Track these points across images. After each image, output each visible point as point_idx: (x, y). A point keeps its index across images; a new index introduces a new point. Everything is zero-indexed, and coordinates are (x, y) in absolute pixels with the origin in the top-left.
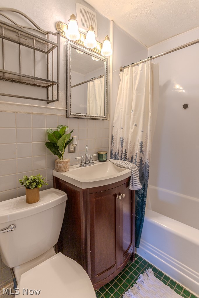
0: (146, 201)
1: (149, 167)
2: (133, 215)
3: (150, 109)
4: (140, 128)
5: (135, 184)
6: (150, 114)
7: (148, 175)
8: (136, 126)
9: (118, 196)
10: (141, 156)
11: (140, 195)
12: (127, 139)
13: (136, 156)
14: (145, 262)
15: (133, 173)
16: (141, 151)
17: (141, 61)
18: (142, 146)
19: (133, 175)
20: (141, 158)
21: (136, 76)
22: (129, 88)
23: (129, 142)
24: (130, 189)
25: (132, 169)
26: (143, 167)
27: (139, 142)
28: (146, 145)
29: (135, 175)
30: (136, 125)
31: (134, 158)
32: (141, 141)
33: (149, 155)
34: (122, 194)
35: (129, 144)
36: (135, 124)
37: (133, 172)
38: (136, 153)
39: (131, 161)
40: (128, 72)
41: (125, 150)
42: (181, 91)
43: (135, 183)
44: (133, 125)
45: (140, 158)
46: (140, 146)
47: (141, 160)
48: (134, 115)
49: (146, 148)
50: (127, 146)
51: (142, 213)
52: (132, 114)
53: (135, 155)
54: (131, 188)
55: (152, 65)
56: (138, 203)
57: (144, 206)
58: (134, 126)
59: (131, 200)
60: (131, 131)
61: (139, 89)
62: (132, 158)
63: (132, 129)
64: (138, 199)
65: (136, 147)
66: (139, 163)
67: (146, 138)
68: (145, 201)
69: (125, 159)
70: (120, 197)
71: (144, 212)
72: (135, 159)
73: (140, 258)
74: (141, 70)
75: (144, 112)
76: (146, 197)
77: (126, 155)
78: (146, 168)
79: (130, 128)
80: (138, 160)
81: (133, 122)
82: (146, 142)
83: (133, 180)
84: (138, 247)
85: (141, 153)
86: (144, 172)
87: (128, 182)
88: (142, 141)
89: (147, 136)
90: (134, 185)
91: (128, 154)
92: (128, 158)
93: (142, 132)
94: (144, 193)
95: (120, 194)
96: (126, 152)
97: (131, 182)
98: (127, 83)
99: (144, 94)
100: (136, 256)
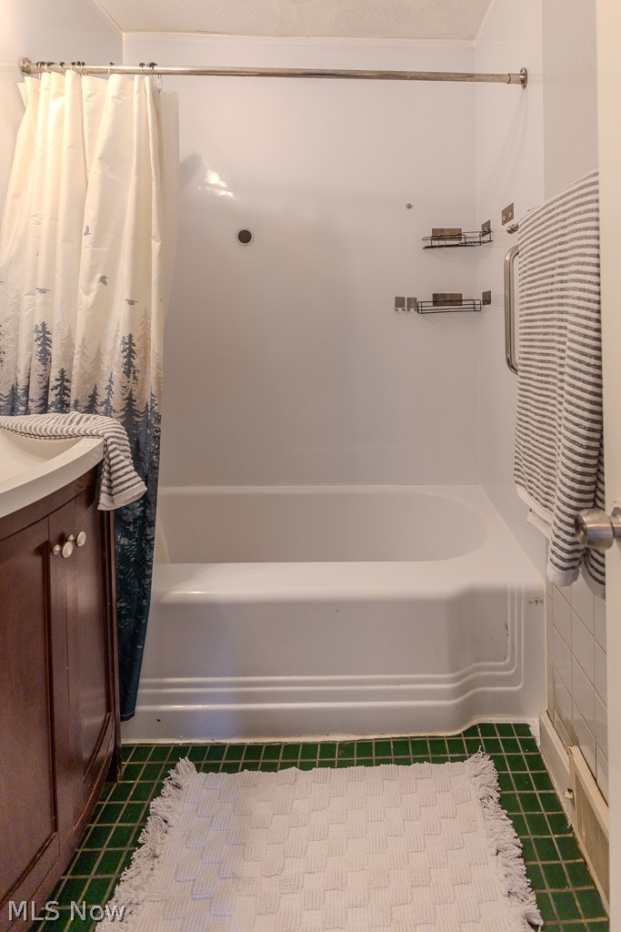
0: (153, 539)
1: (158, 421)
2: (111, 605)
3: (155, 231)
4: (122, 291)
5: (121, 483)
6: (156, 245)
7: (158, 448)
8: (105, 283)
9: (57, 548)
10: (130, 385)
11: (129, 524)
12: (70, 330)
13: (109, 388)
14: (162, 751)
15: (110, 448)
16: (129, 369)
17: (113, 67)
18: (130, 353)
19: (111, 455)
20: (131, 394)
21: (96, 111)
22: (69, 148)
23: (78, 342)
24: (101, 508)
25: (106, 435)
26: (136, 425)
27: (119, 340)
28: (146, 347)
29: (117, 452)
30: (103, 279)
31: (102, 396)
32: (126, 335)
33: (159, 381)
34: (72, 538)
35: (77, 349)
36: (98, 276)
37: (112, 443)
38: (107, 377)
39: (91, 408)
40: (61, 85)
41: (62, 372)
42: (223, 193)
43: (120, 480)
44: (91, 279)
45: (127, 395)
46: (124, 351)
47: (130, 401)
48: (97, 242)
49: (146, 359)
50: (68, 357)
51: (141, 586)
52: (87, 240)
53: (103, 385)
54: (104, 503)
55: (156, 93)
56: (123, 558)
57: (148, 558)
58: (95, 285)
59: (103, 550)
60: (86, 300)
61: (110, 158)
62: (93, 398)
63: (88, 293)
64: (124, 541)
65: (106, 359)
66: (123, 413)
67: (146, 326)
68: (149, 537)
69: (63, 407)
70: (68, 549)
71: (150, 576)
72: (107, 402)
73: (142, 750)
74: (118, 98)
75: (136, 237)
76: (152, 524)
77: (64, 390)
78: (148, 424)
79: (80, 291)
80: (117, 402)
81: (93, 268)
82: (146, 337)
83: (110, 473)
84: (133, 715)
85: (128, 376)
86: (142, 440)
87: (91, 483)
88: (130, 336)
89: (146, 317)
90: (115, 490)
91: (74, 386)
92: (76, 402)
93: (131, 303)
94: (144, 512)
95: (62, 540)
96: (64, 378)
97: (104, 481)
98: (60, 124)
99: (133, 178)
100: (128, 748)
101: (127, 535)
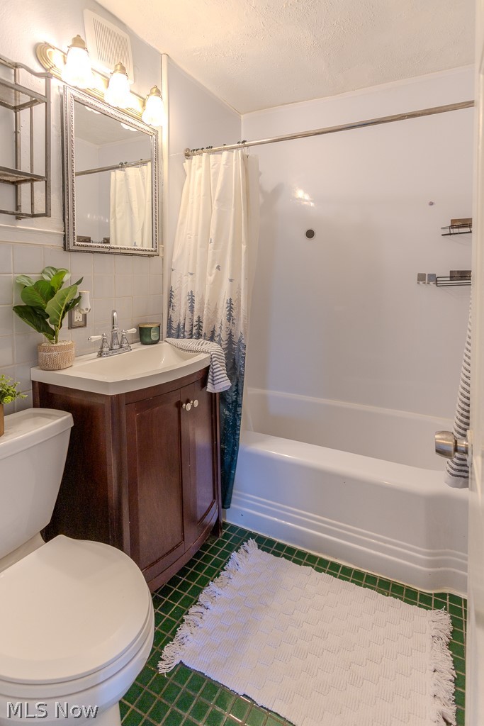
0: (241, 414)
1: (245, 348)
2: (217, 443)
3: (243, 239)
4: (227, 274)
5: (218, 379)
6: (244, 247)
7: (244, 363)
8: (219, 269)
9: (184, 405)
10: (230, 327)
11: (230, 404)
12: (203, 296)
13: (220, 328)
14: (243, 532)
15: (213, 360)
16: (230, 318)
17: (225, 147)
18: (230, 309)
19: (214, 364)
20: (231, 332)
21: (216, 173)
22: (204, 196)
23: (206, 302)
24: (208, 390)
25: (212, 353)
26: (233, 350)
27: (225, 301)
28: (239, 306)
29: (216, 362)
30: (218, 268)
31: (217, 334)
32: (228, 299)
33: (245, 326)
34: (192, 402)
35: (206, 305)
36: (216, 266)
37: (214, 357)
38: (220, 322)
39: (212, 339)
40: (200, 162)
41: (199, 317)
43: (217, 377)
44: (212, 267)
45: (229, 332)
46: (227, 308)
47: (230, 335)
48: (215, 248)
49: (239, 313)
50: (201, 310)
51: (234, 439)
52: (211, 246)
53: (218, 326)
54: (210, 388)
55: (245, 158)
56: (226, 422)
57: (238, 424)
58: (214, 271)
59: (212, 413)
60: (210, 279)
61: (222, 200)
62: (213, 332)
63: (211, 275)
64: (227, 413)
65: (220, 311)
66: (227, 342)
67: (239, 293)
68: (239, 413)
69: (199, 336)
70: (189, 407)
71: (239, 435)
72: (219, 335)
73: (233, 528)
74: (226, 164)
75: (234, 243)
76: (240, 406)
77: (200, 327)
78: (240, 350)
79: (207, 274)
80: (224, 336)
81: (213, 261)
82: (239, 300)
83: (213, 373)
84: (229, 507)
85: (229, 321)
86: (237, 358)
87: (204, 375)
88: (230, 299)
89: (239, 288)
90: (215, 382)
91: (204, 325)
92: (205, 334)
93: (231, 280)
94: (236, 398)
95: (188, 401)
96: (199, 321)
97: (210, 377)
98: (200, 184)
99: (233, 209)
100: (225, 525)
101: (229, 410)
